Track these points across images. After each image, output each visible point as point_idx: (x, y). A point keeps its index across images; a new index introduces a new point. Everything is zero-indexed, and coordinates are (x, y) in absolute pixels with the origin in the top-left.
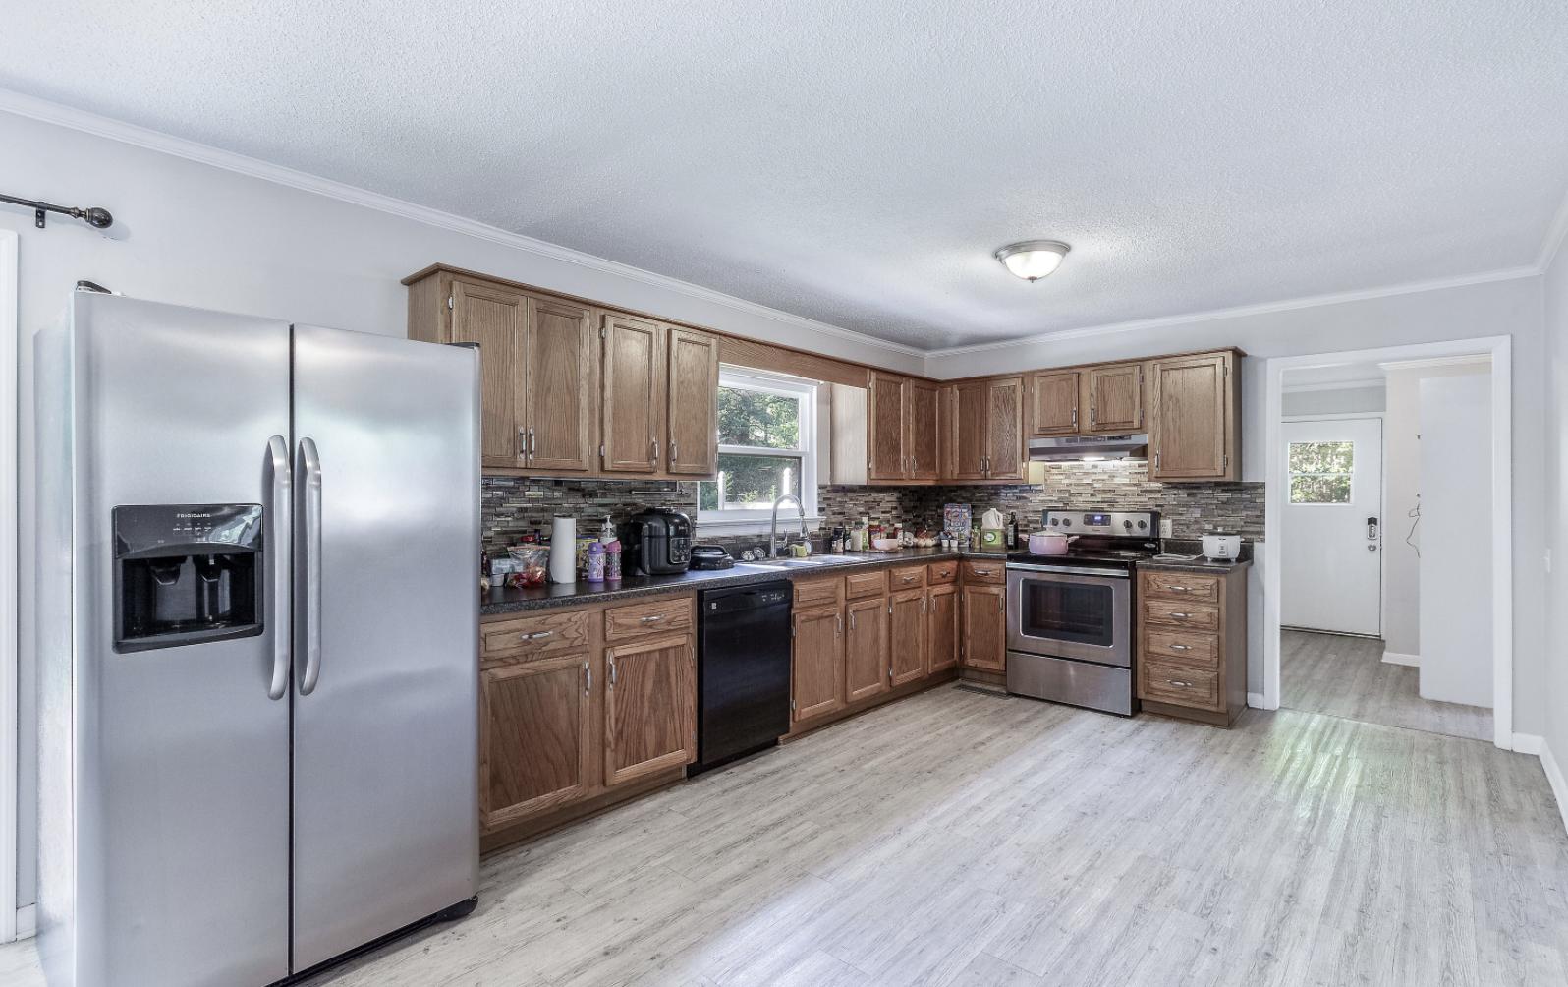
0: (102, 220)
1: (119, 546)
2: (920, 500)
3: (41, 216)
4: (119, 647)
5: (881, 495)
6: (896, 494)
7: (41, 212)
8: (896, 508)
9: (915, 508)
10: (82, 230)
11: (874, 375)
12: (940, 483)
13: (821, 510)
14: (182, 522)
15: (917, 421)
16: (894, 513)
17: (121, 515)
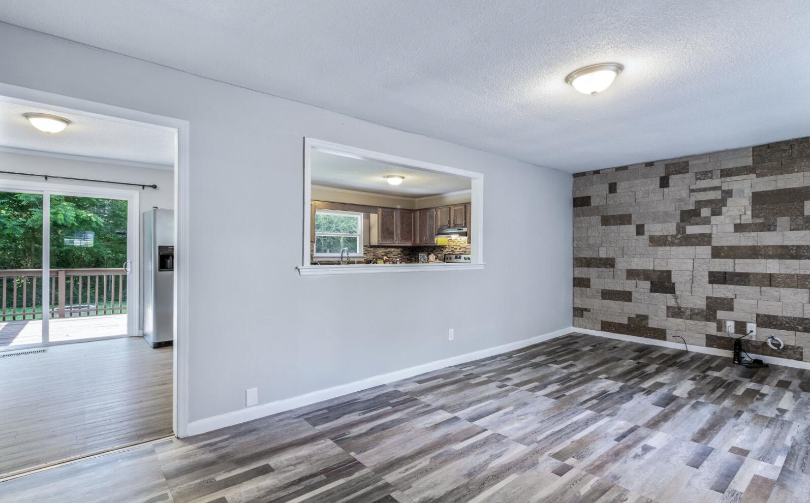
0: (155, 187)
1: (159, 253)
2: (412, 251)
3: (143, 188)
4: (159, 270)
5: (393, 249)
6: (400, 249)
7: (144, 186)
8: (400, 254)
9: (410, 254)
10: (151, 189)
11: (380, 210)
12: (414, 245)
13: (364, 254)
14: (170, 249)
15: (402, 223)
16: (399, 255)
17: (160, 247)
